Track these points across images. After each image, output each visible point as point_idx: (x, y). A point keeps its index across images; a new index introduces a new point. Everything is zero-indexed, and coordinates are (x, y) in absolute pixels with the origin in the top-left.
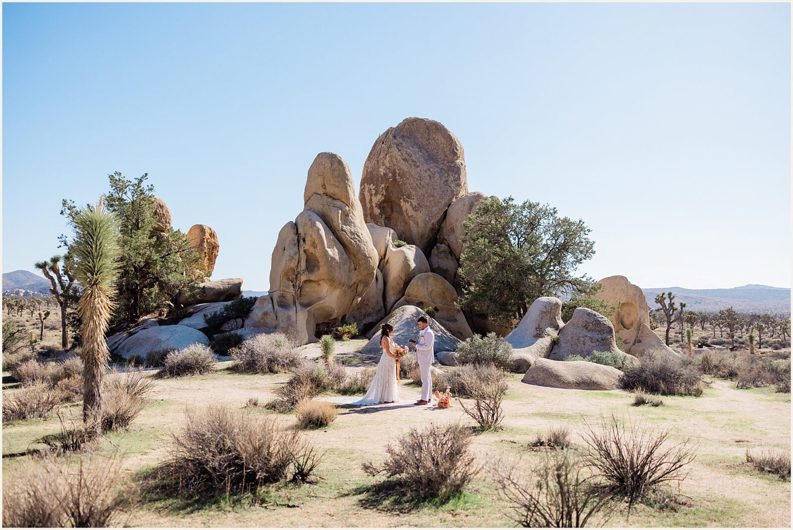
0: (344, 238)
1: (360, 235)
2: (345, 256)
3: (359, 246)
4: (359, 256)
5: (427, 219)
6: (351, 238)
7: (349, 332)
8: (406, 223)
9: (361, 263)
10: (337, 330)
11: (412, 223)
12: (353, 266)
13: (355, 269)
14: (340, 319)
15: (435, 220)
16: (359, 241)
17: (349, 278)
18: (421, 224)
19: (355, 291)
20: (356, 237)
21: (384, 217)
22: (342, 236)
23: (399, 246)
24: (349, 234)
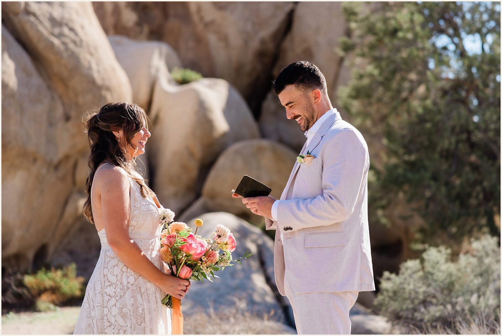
0: (31, 33)
1: (78, 28)
2: (36, 80)
3: (74, 56)
4: (76, 83)
5: (249, 27)
6: (53, 34)
7: (54, 290)
8: (199, 40)
9: (81, 100)
10: (21, 284)
11: (212, 39)
12: (59, 111)
13: (67, 118)
14: (31, 255)
15: (266, 32)
16: (75, 42)
17: (50, 141)
18: (236, 40)
19: (69, 179)
20: (66, 31)
21: (146, 29)
22: (28, 27)
23: (183, 82)
24: (47, 24)
